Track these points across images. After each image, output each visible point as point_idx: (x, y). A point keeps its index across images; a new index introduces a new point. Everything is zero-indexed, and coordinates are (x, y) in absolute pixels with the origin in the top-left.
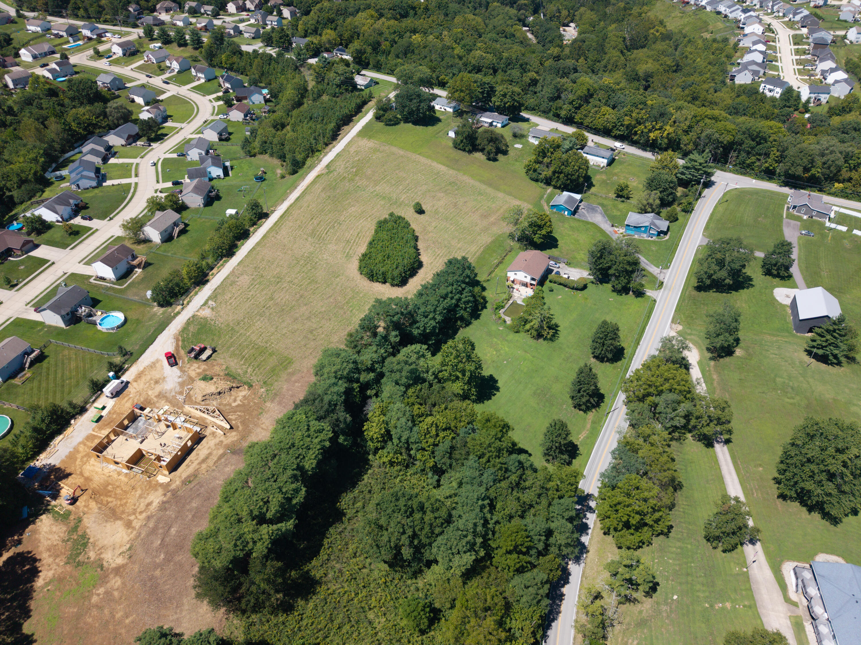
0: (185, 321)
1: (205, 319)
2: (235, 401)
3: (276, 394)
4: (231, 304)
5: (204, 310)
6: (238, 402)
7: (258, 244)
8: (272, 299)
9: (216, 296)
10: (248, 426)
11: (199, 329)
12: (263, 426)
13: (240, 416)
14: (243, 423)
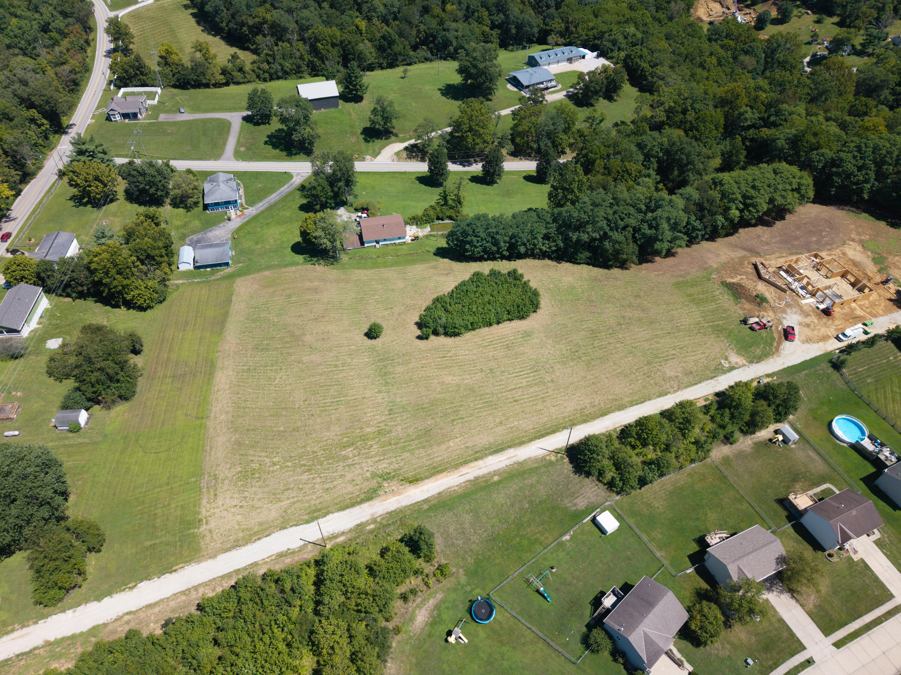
0: (763, 363)
1: (739, 354)
3: (705, 269)
4: (704, 353)
5: (736, 363)
6: (740, 277)
8: (655, 336)
10: (739, 260)
11: (750, 347)
12: (728, 257)
13: (743, 269)
14: (742, 264)
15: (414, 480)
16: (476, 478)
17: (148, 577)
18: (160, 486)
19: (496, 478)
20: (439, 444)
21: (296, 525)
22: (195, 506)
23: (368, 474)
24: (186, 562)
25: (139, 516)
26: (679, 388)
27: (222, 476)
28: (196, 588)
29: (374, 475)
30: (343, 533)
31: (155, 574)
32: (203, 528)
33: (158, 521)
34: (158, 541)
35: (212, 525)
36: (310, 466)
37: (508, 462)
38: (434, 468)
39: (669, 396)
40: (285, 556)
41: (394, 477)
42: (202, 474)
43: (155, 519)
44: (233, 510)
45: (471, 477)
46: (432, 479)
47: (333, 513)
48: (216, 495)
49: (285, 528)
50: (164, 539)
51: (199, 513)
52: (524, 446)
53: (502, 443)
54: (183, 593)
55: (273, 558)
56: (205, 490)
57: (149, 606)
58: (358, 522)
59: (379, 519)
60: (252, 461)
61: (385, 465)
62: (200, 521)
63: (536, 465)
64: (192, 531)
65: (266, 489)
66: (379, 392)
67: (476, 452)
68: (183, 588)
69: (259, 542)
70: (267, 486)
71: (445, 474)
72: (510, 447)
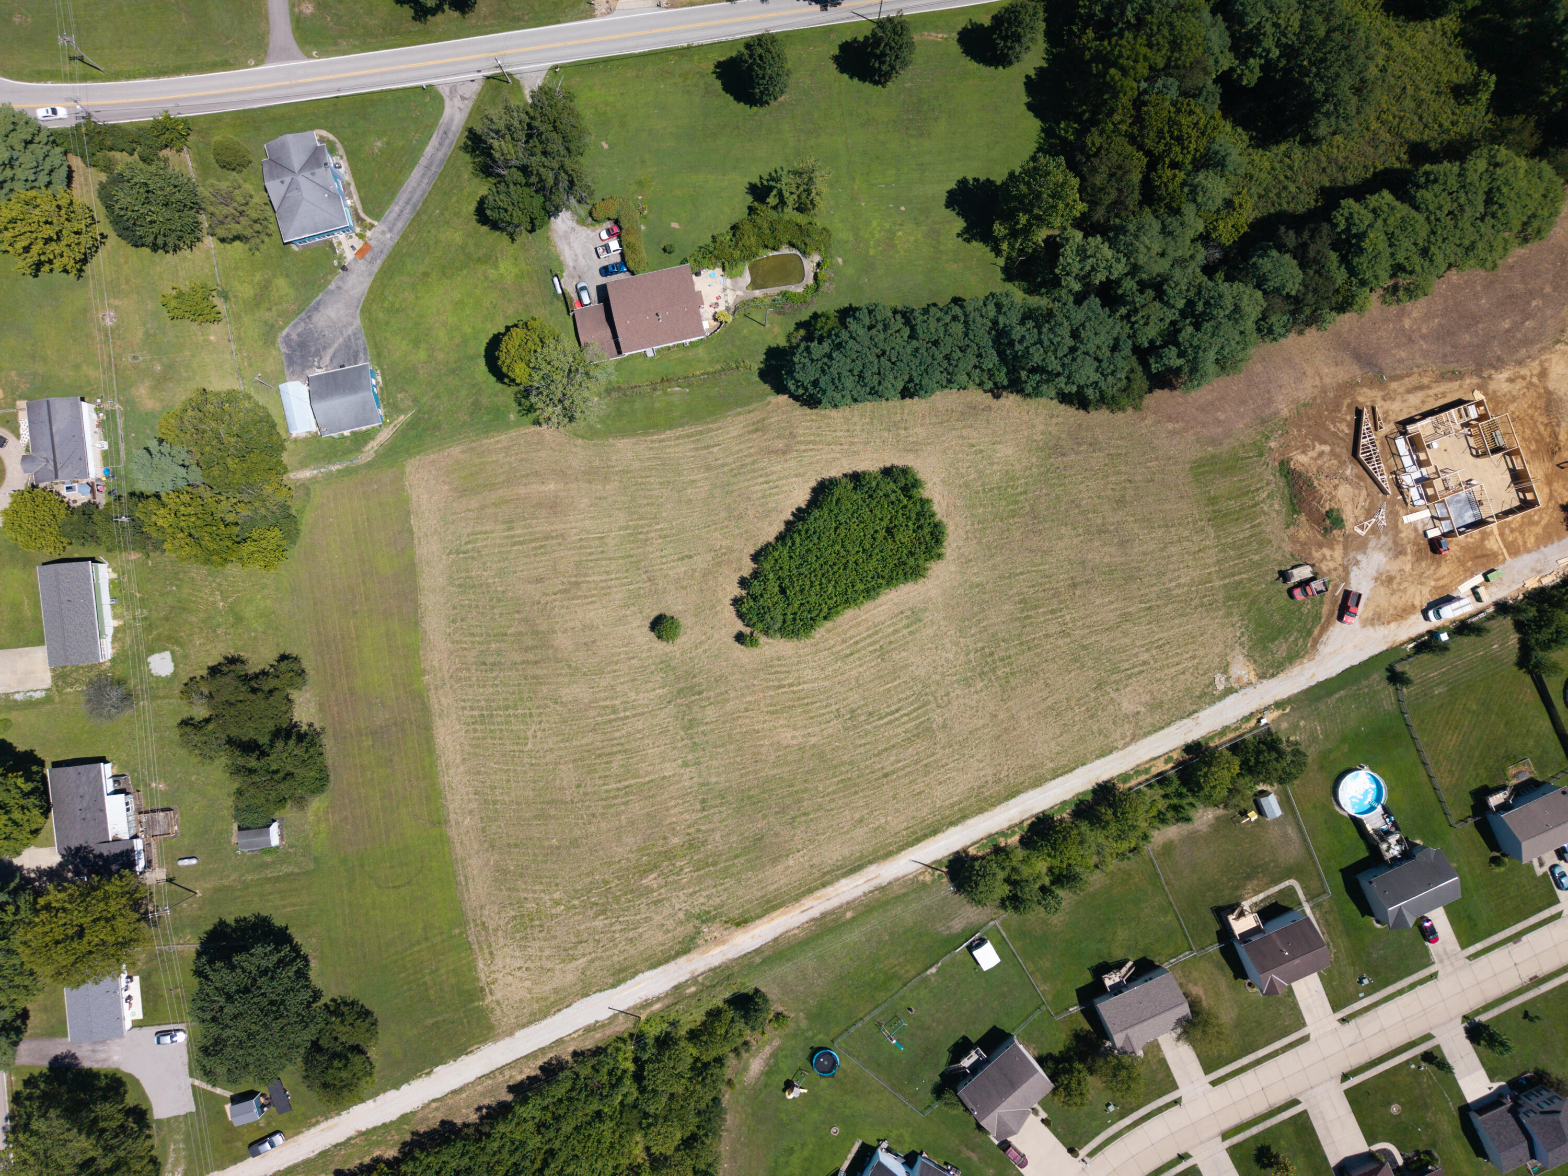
0: (1282, 676)
1: (1249, 657)
2: (1321, 454)
3: (1264, 422)
4: (1193, 657)
5: (1239, 679)
6: (1319, 448)
7: (1038, 782)
8: (1126, 617)
9: (1203, 694)
10: (1336, 396)
11: (1273, 640)
12: (1318, 383)
13: (1334, 423)
14: (1337, 407)
15: (742, 922)
16: (824, 915)
17: (442, 1061)
18: (419, 943)
19: (849, 915)
20: (775, 861)
21: (600, 991)
22: (470, 970)
23: (681, 915)
24: (481, 1042)
25: (406, 987)
26: (1134, 738)
27: (491, 925)
28: (501, 1070)
29: (689, 916)
30: (659, 999)
31: (450, 1058)
32: (489, 999)
33: (431, 992)
34: (440, 1018)
35: (498, 995)
36: (603, 905)
37: (867, 888)
38: (768, 902)
39: (1115, 755)
40: (594, 1030)
41: (715, 917)
42: (466, 923)
43: (427, 990)
44: (518, 974)
45: (815, 913)
46: (765, 919)
47: (643, 972)
48: (491, 953)
49: (587, 995)
50: (447, 1016)
51: (478, 979)
52: (890, 859)
53: (861, 858)
54: (487, 1076)
55: (580, 1032)
56: (475, 947)
57: (454, 1092)
58: (675, 983)
59: (700, 979)
60: (526, 899)
61: (702, 900)
62: (482, 989)
63: (903, 891)
64: (476, 1004)
65: (553, 943)
66: (685, 764)
67: (825, 874)
68: (486, 1071)
69: (560, 1014)
70: (555, 937)
71: (782, 910)
72: (871, 862)
